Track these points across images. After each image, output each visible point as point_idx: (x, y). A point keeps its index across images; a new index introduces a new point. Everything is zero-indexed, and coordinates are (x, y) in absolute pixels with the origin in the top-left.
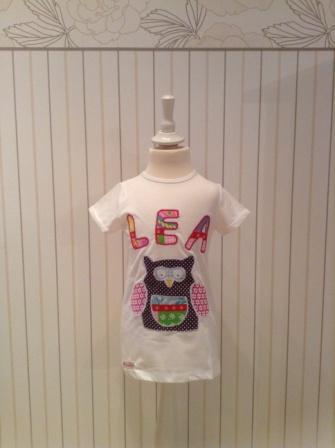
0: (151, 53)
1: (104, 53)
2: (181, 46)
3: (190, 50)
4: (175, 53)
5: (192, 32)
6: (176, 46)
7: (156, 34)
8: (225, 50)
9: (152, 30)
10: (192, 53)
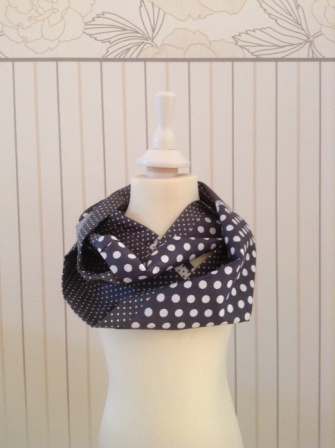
0: (98, 64)
1: (39, 64)
2: (134, 56)
3: (145, 60)
4: (127, 64)
5: (147, 39)
6: (128, 56)
7: (102, 41)
8: (189, 60)
9: (99, 37)
10: (148, 63)
